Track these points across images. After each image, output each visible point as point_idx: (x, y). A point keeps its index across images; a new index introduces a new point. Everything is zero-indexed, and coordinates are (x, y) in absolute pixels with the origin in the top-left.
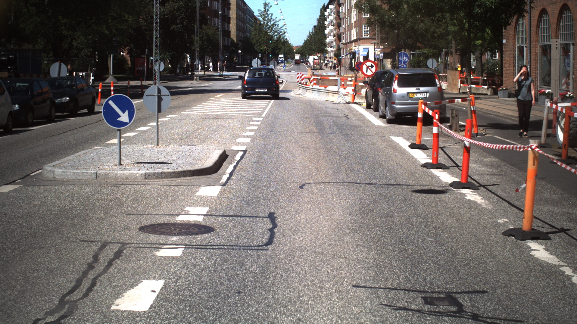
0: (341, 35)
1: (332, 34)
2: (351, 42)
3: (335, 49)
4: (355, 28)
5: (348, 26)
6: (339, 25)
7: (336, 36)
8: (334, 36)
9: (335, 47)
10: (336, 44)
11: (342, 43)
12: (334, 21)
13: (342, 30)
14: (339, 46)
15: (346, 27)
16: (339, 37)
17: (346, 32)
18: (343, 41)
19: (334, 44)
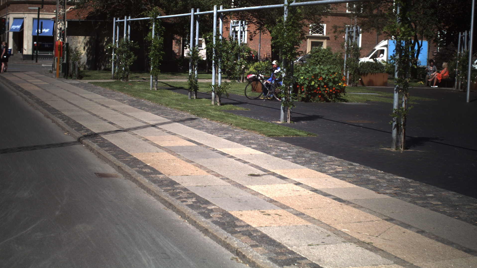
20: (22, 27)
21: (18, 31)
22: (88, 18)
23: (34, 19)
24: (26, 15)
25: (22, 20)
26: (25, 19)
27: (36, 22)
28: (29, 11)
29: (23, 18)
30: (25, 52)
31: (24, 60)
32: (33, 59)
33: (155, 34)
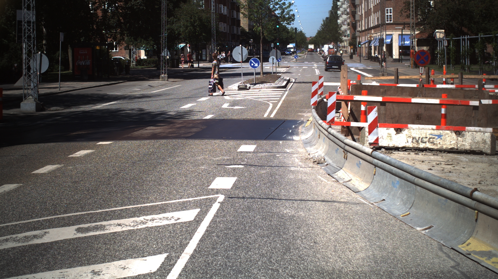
0: (356, 23)
1: (346, 23)
2: (369, 29)
3: (349, 38)
4: (374, 13)
5: (365, 12)
6: (353, 14)
7: (351, 25)
8: (348, 25)
9: (349, 36)
10: (350, 32)
11: (358, 31)
12: (348, 10)
13: (357, 18)
14: (355, 34)
15: (362, 14)
16: (354, 26)
17: (362, 19)
18: (359, 29)
19: (348, 32)
20: (392, 40)
21: (389, 43)
22: (428, 37)
23: (399, 35)
24: (394, 33)
25: (391, 36)
26: (393, 35)
27: (401, 36)
28: (396, 30)
29: (392, 35)
30: (394, 57)
31: (394, 62)
32: (399, 62)
33: (452, 46)
